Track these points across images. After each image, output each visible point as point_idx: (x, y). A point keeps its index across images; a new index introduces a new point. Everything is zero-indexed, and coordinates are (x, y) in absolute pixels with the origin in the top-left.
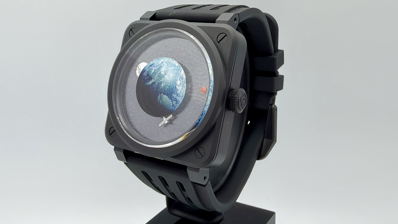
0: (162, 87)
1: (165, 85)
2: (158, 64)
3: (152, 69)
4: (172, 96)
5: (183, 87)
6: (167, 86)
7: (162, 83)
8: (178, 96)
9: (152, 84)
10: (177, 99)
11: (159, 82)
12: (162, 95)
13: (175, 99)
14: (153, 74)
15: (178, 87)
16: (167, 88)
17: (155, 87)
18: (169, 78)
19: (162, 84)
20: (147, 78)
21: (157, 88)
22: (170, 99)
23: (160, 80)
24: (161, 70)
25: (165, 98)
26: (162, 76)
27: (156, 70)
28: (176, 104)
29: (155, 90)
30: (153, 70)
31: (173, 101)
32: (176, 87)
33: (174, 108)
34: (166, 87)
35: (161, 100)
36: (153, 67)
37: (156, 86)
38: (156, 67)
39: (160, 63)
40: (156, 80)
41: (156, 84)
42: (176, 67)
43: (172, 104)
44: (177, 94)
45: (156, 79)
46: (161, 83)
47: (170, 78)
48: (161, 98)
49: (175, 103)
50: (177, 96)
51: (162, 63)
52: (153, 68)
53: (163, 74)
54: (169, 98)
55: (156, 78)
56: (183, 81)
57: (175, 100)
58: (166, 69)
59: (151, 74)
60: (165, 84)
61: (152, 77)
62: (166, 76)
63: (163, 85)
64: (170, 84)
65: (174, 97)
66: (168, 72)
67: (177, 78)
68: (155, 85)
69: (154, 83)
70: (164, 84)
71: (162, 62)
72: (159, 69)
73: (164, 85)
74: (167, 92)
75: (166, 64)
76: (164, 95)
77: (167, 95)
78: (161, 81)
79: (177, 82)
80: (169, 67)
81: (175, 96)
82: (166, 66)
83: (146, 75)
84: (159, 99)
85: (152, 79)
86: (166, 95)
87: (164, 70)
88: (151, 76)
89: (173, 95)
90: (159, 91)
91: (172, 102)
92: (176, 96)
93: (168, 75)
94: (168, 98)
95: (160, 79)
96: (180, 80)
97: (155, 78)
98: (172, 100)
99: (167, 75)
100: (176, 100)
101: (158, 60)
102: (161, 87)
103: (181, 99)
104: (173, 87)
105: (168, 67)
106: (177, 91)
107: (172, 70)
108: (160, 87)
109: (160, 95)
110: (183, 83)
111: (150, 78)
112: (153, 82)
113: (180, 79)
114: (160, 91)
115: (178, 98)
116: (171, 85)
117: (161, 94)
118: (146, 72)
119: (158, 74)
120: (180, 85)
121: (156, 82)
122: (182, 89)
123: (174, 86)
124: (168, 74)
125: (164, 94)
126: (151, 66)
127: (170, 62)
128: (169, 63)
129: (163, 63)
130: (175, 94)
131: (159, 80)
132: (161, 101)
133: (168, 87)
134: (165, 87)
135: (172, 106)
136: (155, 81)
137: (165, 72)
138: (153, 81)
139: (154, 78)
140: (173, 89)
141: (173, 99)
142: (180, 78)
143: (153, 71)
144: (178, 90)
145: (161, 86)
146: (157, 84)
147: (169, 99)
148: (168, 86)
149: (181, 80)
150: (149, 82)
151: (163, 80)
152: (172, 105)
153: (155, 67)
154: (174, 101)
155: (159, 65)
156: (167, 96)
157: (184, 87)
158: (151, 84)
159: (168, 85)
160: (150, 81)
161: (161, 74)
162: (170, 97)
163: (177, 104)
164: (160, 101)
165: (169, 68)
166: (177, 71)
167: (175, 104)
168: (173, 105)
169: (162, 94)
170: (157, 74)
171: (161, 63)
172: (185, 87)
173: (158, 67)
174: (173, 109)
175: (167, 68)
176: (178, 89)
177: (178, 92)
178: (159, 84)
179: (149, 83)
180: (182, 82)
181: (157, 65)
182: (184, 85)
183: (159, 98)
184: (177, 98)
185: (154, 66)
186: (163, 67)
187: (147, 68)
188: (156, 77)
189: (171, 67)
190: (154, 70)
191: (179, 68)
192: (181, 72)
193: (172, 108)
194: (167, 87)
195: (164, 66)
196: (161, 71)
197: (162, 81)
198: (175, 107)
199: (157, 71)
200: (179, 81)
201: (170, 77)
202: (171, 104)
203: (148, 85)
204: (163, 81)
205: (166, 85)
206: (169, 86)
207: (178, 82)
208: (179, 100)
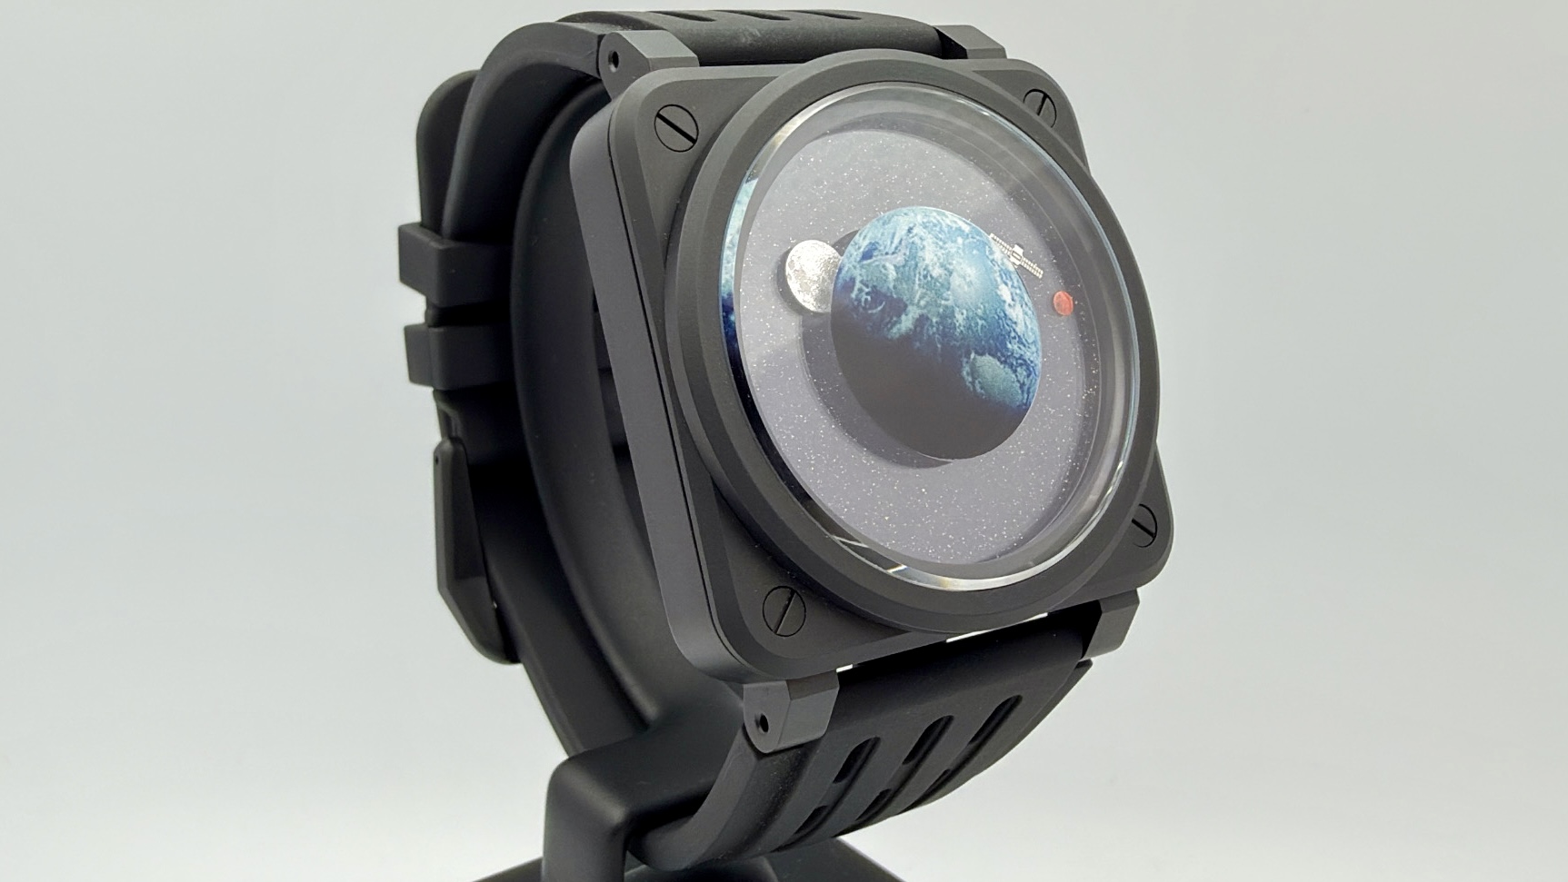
0: (962, 328)
1: (968, 318)
2: (896, 241)
3: (884, 266)
4: (1007, 349)
5: (1024, 306)
6: (978, 320)
7: (953, 312)
8: (1025, 346)
9: (915, 327)
10: (1026, 358)
11: (941, 310)
12: (974, 359)
13: (1020, 358)
14: (899, 287)
15: (1011, 310)
16: (979, 327)
17: (934, 333)
18: (969, 286)
19: (956, 315)
20: (879, 308)
21: (944, 335)
22: (1007, 366)
23: (943, 302)
24: (924, 260)
25: (988, 364)
26: (942, 285)
27: (904, 266)
28: (1028, 376)
29: (939, 346)
30: (891, 269)
31: (1015, 371)
32: (1007, 313)
33: (1026, 396)
34: (977, 323)
35: (977, 382)
36: (884, 257)
37: (935, 329)
38: (893, 253)
39: (902, 232)
40: (925, 307)
41: (935, 324)
42: (968, 235)
43: (1018, 381)
44: (1019, 337)
45: (922, 303)
46: (948, 315)
47: (971, 282)
48: (974, 373)
49: (1025, 373)
50: (1022, 347)
51: (910, 230)
52: (886, 260)
53: (940, 276)
54: (1001, 363)
55: (921, 298)
56: (1016, 284)
57: (1021, 365)
58: (939, 254)
59: (891, 286)
60: (965, 312)
61: (900, 300)
62: (956, 281)
63: (960, 318)
64: (984, 307)
65: (1015, 355)
66: (954, 262)
67: (991, 277)
68: (933, 326)
69: (922, 321)
70: (962, 314)
71: (907, 228)
72: (913, 256)
73: (965, 316)
74: (987, 341)
75: (929, 233)
76: (982, 354)
77: (989, 354)
78: (946, 307)
79: (999, 293)
80: (945, 243)
81: (1016, 347)
82: (933, 243)
83: (869, 298)
84: (970, 379)
85: (906, 306)
86: (987, 355)
87: (935, 259)
88: (895, 296)
89: (1009, 346)
90: (958, 344)
91: (1016, 376)
92: (1020, 348)
93: (959, 276)
94: (998, 363)
95: (939, 295)
96: (1006, 284)
97: (916, 301)
98: (1011, 366)
99: (955, 274)
100: (1025, 361)
101: (884, 224)
102: (958, 330)
103: (1035, 355)
104: (997, 317)
105: (941, 243)
106: (1014, 325)
107: (960, 251)
108: (955, 328)
109: (967, 362)
110: (1018, 291)
111: (898, 307)
112: (917, 316)
113: (1004, 278)
114: (959, 348)
115: (1028, 353)
116: (988, 312)
117: (969, 358)
118: (858, 285)
119: (919, 279)
120: (1013, 300)
121: (929, 316)
122: (1026, 313)
123: (998, 310)
124: (958, 268)
125: (980, 351)
126: (871, 257)
127: (938, 221)
128: (935, 225)
129: (915, 231)
130: (1013, 341)
131: (936, 301)
132: (979, 382)
133: (983, 321)
134: (970, 325)
135: (1020, 392)
136: (925, 311)
137: (942, 266)
138: (913, 313)
139: (911, 300)
140: (998, 323)
141: (1015, 363)
142: (1001, 275)
143: (892, 274)
144: (1015, 323)
145: (957, 324)
146: (937, 322)
147: (1002, 366)
148: (981, 318)
149: (1010, 283)
150: (896, 323)
151: (951, 297)
152: (1018, 385)
153: (888, 256)
154: (1019, 369)
155: (903, 243)
156: (993, 356)
157: (1026, 304)
158: (912, 327)
159: (980, 312)
160: (903, 317)
161: (931, 276)
162: (1006, 359)
163: (1031, 377)
164: (974, 387)
165: (947, 245)
166: (978, 250)
167: (1026, 380)
168: (1022, 385)
169: (972, 356)
170: (917, 282)
171: (904, 232)
172: (1030, 304)
173: (903, 251)
174: (1025, 401)
175: (941, 248)
176: (1015, 320)
177: (1018, 330)
178: (943, 317)
179: (898, 326)
180: (1013, 290)
181: (894, 246)
182: (1022, 298)
183: (968, 374)
184: (1023, 353)
185: (887, 254)
186: (924, 247)
187: (855, 267)
188: (917, 297)
189: (952, 242)
190: (895, 266)
191: (978, 238)
192: (992, 252)
193: (1020, 397)
194: (980, 322)
195: (925, 243)
196: (927, 266)
197: (949, 303)
198: (1029, 389)
199: (907, 268)
200: (1003, 286)
201: (968, 279)
202: (1014, 385)
203: (901, 336)
204: (954, 300)
205: (971, 314)
206: (985, 317)
207: (1005, 293)
208: (1032, 359)
